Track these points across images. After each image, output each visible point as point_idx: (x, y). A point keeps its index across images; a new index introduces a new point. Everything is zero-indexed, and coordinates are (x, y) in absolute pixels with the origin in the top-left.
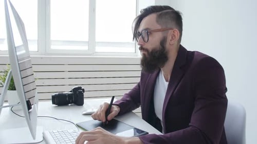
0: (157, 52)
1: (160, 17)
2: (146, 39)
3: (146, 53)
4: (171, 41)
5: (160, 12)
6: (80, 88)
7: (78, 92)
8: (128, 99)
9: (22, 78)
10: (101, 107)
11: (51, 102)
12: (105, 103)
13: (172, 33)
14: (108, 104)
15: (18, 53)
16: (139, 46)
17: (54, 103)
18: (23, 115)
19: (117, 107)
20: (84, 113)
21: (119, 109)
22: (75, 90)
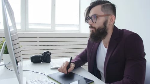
0: (101, 29)
1: (103, 7)
2: (94, 21)
3: (94, 30)
4: (110, 22)
5: (103, 5)
6: (48, 52)
7: (47, 55)
8: (79, 59)
9: (13, 45)
10: (64, 64)
11: (30, 61)
12: (66, 62)
13: (111, 17)
14: (68, 62)
15: (11, 30)
16: (90, 25)
17: (32, 61)
18: (13, 70)
19: (74, 64)
20: (51, 68)
21: (75, 65)
22: (45, 53)
